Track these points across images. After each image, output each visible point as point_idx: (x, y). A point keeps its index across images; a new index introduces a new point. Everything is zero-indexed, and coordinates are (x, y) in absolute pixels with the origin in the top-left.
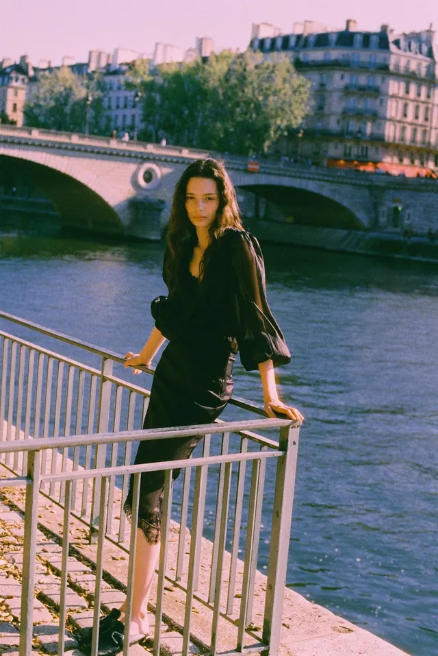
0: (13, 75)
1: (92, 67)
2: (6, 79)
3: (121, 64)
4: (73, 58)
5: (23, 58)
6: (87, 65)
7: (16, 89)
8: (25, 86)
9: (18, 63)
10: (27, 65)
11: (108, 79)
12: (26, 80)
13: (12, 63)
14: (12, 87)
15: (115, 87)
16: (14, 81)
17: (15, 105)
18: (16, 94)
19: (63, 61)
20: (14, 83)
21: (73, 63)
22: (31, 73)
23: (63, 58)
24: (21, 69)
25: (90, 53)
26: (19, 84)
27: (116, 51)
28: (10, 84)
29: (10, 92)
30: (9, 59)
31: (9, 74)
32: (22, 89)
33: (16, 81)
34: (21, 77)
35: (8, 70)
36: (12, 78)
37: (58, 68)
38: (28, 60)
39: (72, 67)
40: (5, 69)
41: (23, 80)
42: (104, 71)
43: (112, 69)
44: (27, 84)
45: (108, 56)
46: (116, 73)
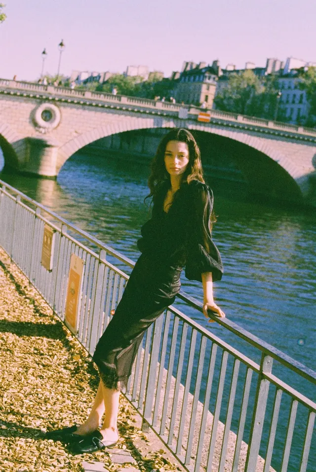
0: (207, 74)
1: (269, 71)
2: (202, 77)
3: (292, 70)
4: (253, 64)
5: (215, 62)
6: (265, 69)
7: (209, 85)
8: (215, 83)
9: (211, 65)
10: (218, 67)
11: (281, 80)
12: (217, 79)
13: (206, 65)
14: (206, 83)
15: (286, 87)
16: (207, 78)
17: (207, 97)
18: (208, 89)
19: (246, 66)
20: (207, 81)
21: (254, 67)
22: (221, 73)
23: (246, 64)
24: (213, 70)
25: (268, 60)
26: (210, 81)
27: (288, 60)
28: (204, 81)
29: (204, 87)
30: (204, 63)
31: (204, 73)
32: (212, 85)
33: (209, 79)
34: (213, 76)
35: (203, 71)
36: (206, 77)
37: (243, 71)
38: (219, 64)
39: (253, 70)
40: (202, 69)
41: (214, 78)
42: (278, 74)
43: (285, 73)
44: (217, 81)
45: (282, 63)
46: (287, 76)
